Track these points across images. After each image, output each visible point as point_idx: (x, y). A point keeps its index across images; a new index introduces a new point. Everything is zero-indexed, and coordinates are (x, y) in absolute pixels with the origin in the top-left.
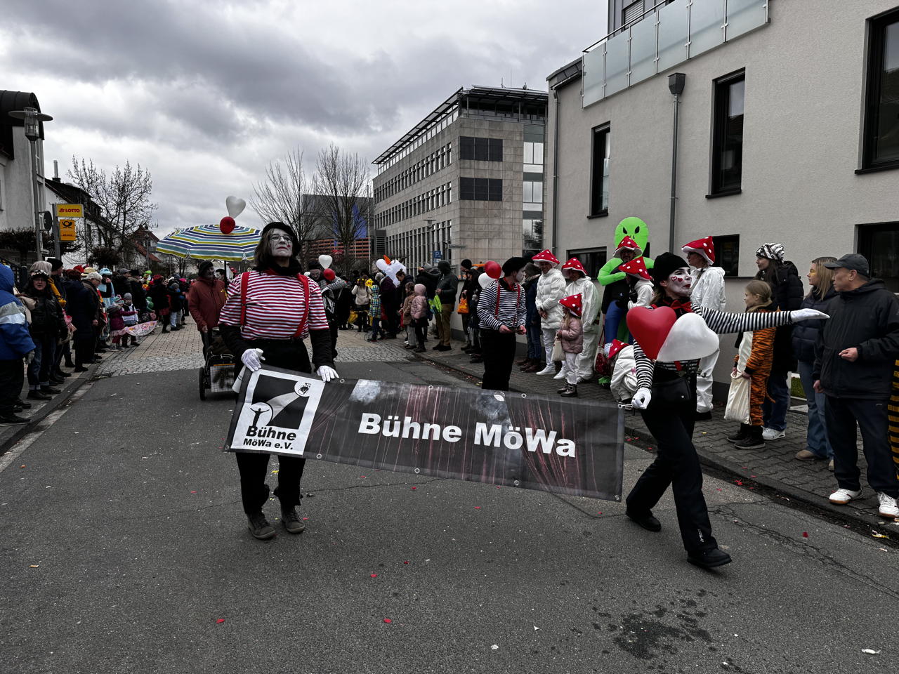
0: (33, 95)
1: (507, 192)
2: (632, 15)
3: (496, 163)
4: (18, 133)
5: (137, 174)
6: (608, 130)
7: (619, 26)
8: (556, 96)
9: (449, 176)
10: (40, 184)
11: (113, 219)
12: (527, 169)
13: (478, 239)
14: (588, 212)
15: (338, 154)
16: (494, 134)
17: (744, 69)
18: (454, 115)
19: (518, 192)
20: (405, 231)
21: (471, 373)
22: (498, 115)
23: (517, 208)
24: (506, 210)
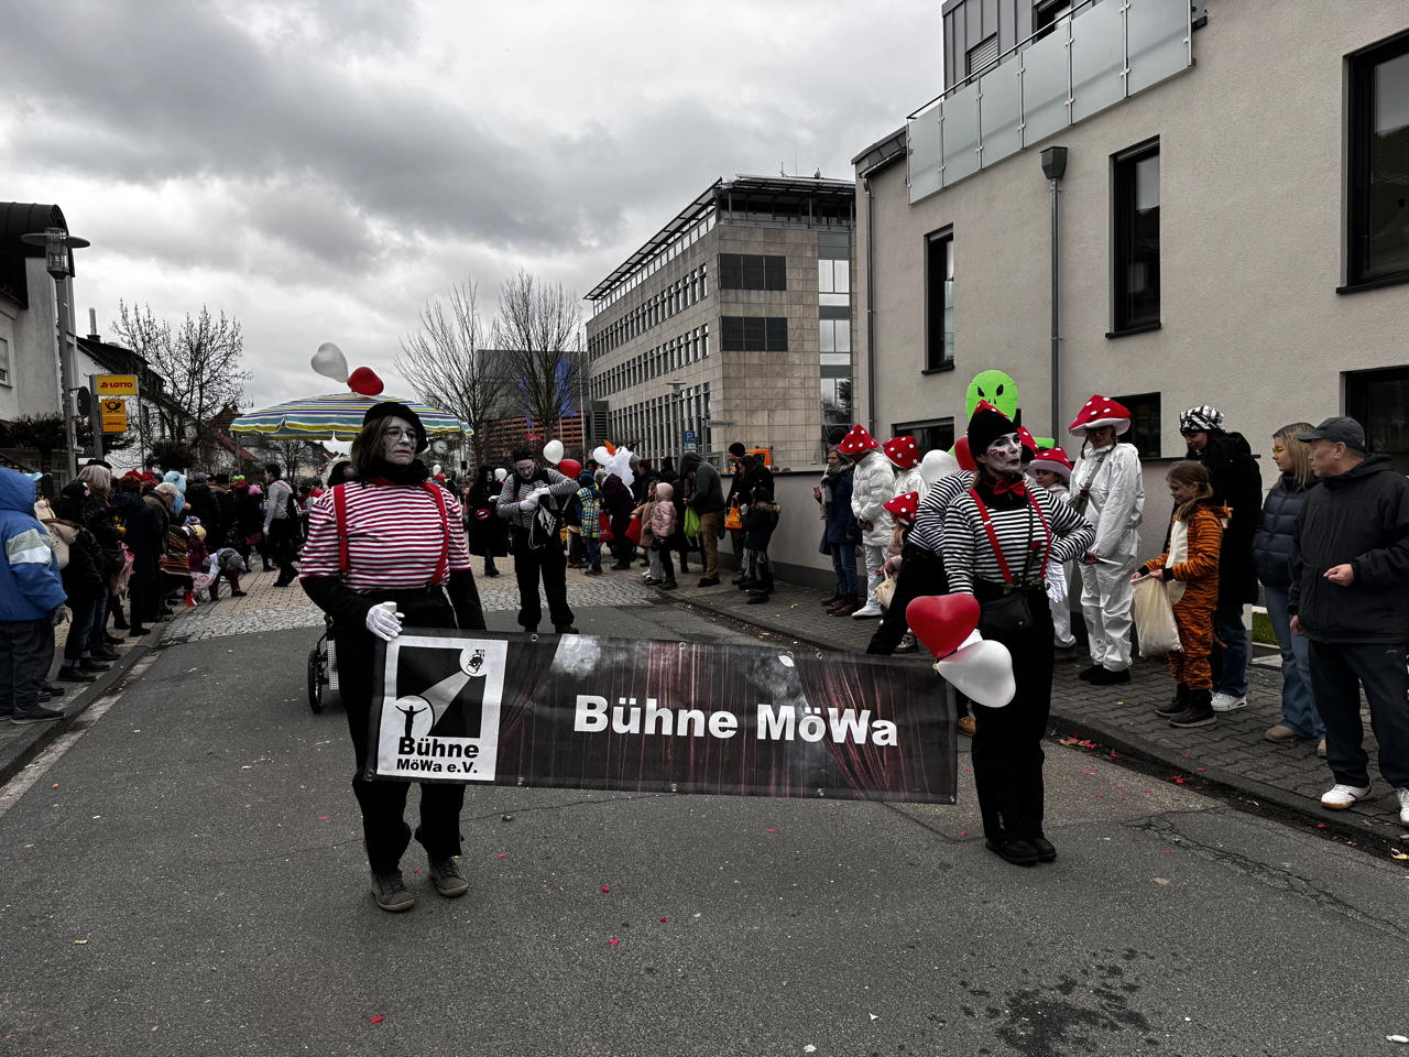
0: (56, 209)
1: (794, 337)
2: (981, 59)
3: (777, 292)
4: (35, 268)
5: (220, 324)
6: (950, 237)
7: (961, 77)
8: (867, 188)
9: (704, 315)
10: (70, 345)
11: (182, 396)
12: (824, 300)
13: (752, 412)
14: (922, 365)
15: (532, 287)
16: (772, 249)
17: (1157, 137)
18: (710, 220)
19: (812, 337)
20: (638, 402)
21: (749, 620)
22: (778, 219)
23: (811, 361)
24: (794, 364)
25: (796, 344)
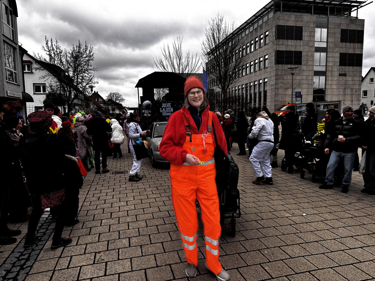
1: (305, 59)
3: (299, 41)
9: (265, 51)
12: (317, 45)
16: (298, 23)
19: (312, 59)
23: (311, 69)
24: (304, 70)
25: (305, 62)
